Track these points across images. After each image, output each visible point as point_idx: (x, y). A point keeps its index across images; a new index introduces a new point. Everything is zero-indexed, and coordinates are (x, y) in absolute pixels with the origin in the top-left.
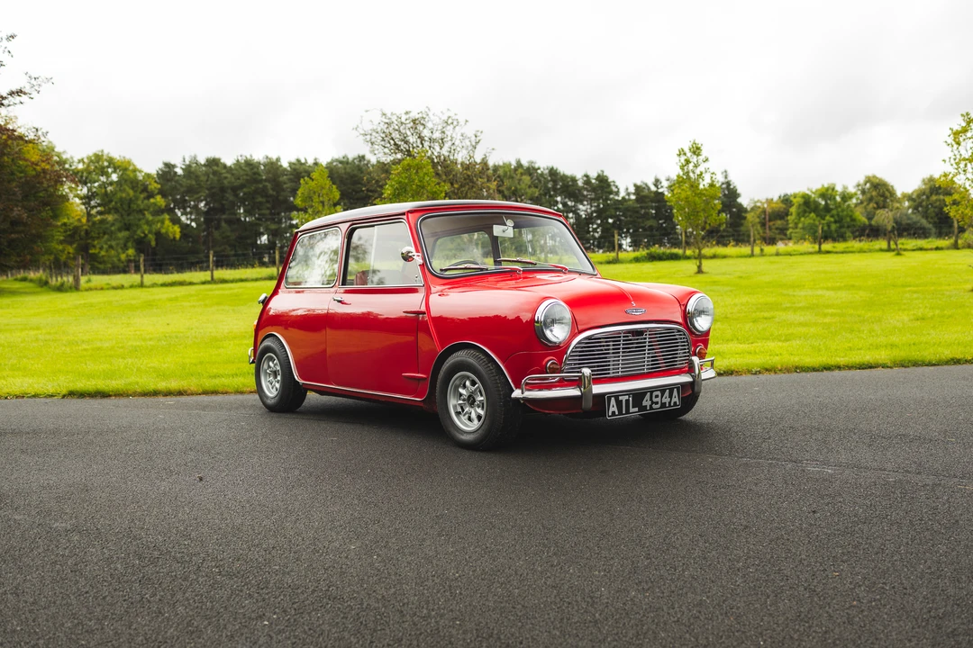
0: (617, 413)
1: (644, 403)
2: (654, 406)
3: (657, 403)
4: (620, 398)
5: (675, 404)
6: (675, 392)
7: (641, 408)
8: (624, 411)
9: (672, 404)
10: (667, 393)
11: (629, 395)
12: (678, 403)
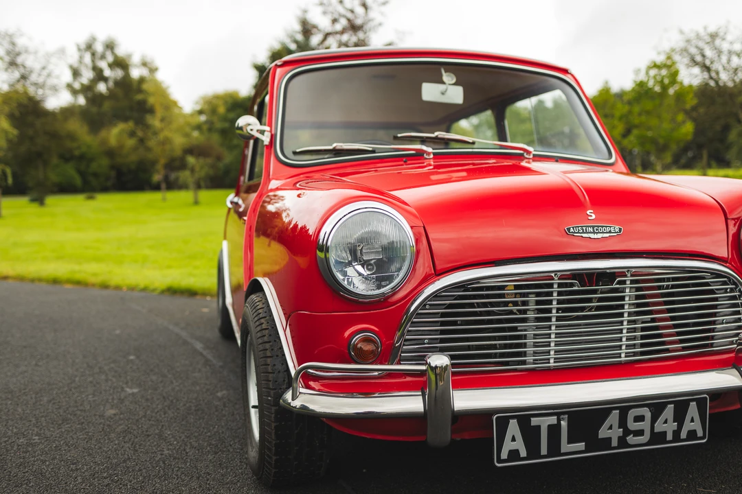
0: (523, 453)
1: (603, 433)
2: (631, 439)
3: (640, 433)
4: (535, 421)
5: (692, 435)
6: (693, 410)
7: (595, 443)
8: (544, 451)
9: (683, 435)
10: (669, 411)
11: (558, 415)
12: (700, 434)
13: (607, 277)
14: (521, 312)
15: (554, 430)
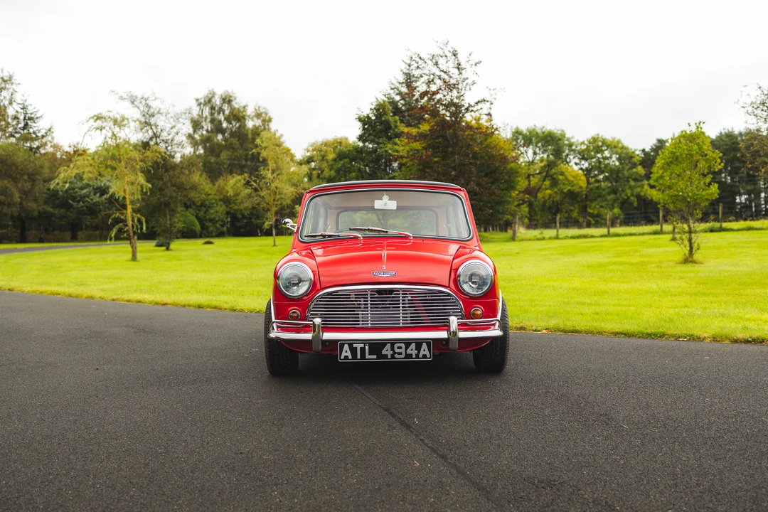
0: (350, 357)
1: (384, 352)
2: (396, 356)
3: (401, 354)
4: (355, 345)
5: (424, 356)
6: (424, 346)
7: (380, 356)
8: (359, 357)
9: (421, 356)
10: (413, 345)
11: (364, 344)
12: (428, 356)
13: (391, 291)
14: (358, 304)
15: (363, 350)
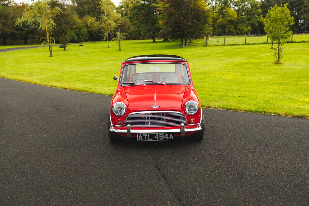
1: (155, 137)
2: (160, 139)
3: (162, 138)
5: (171, 139)
6: (171, 135)
7: (154, 139)
8: (145, 139)
10: (167, 135)
11: (148, 134)
12: (173, 139)
13: (158, 114)
14: (145, 119)
15: (147, 137)
